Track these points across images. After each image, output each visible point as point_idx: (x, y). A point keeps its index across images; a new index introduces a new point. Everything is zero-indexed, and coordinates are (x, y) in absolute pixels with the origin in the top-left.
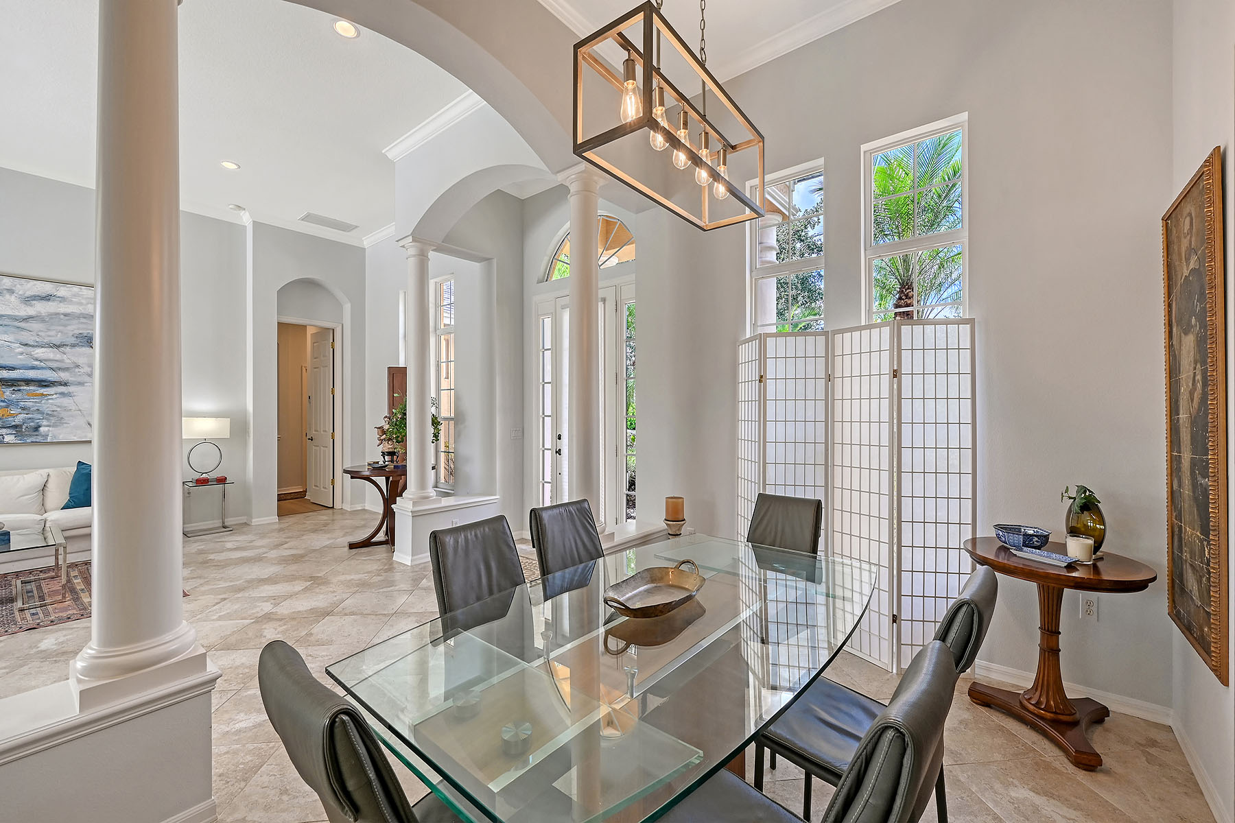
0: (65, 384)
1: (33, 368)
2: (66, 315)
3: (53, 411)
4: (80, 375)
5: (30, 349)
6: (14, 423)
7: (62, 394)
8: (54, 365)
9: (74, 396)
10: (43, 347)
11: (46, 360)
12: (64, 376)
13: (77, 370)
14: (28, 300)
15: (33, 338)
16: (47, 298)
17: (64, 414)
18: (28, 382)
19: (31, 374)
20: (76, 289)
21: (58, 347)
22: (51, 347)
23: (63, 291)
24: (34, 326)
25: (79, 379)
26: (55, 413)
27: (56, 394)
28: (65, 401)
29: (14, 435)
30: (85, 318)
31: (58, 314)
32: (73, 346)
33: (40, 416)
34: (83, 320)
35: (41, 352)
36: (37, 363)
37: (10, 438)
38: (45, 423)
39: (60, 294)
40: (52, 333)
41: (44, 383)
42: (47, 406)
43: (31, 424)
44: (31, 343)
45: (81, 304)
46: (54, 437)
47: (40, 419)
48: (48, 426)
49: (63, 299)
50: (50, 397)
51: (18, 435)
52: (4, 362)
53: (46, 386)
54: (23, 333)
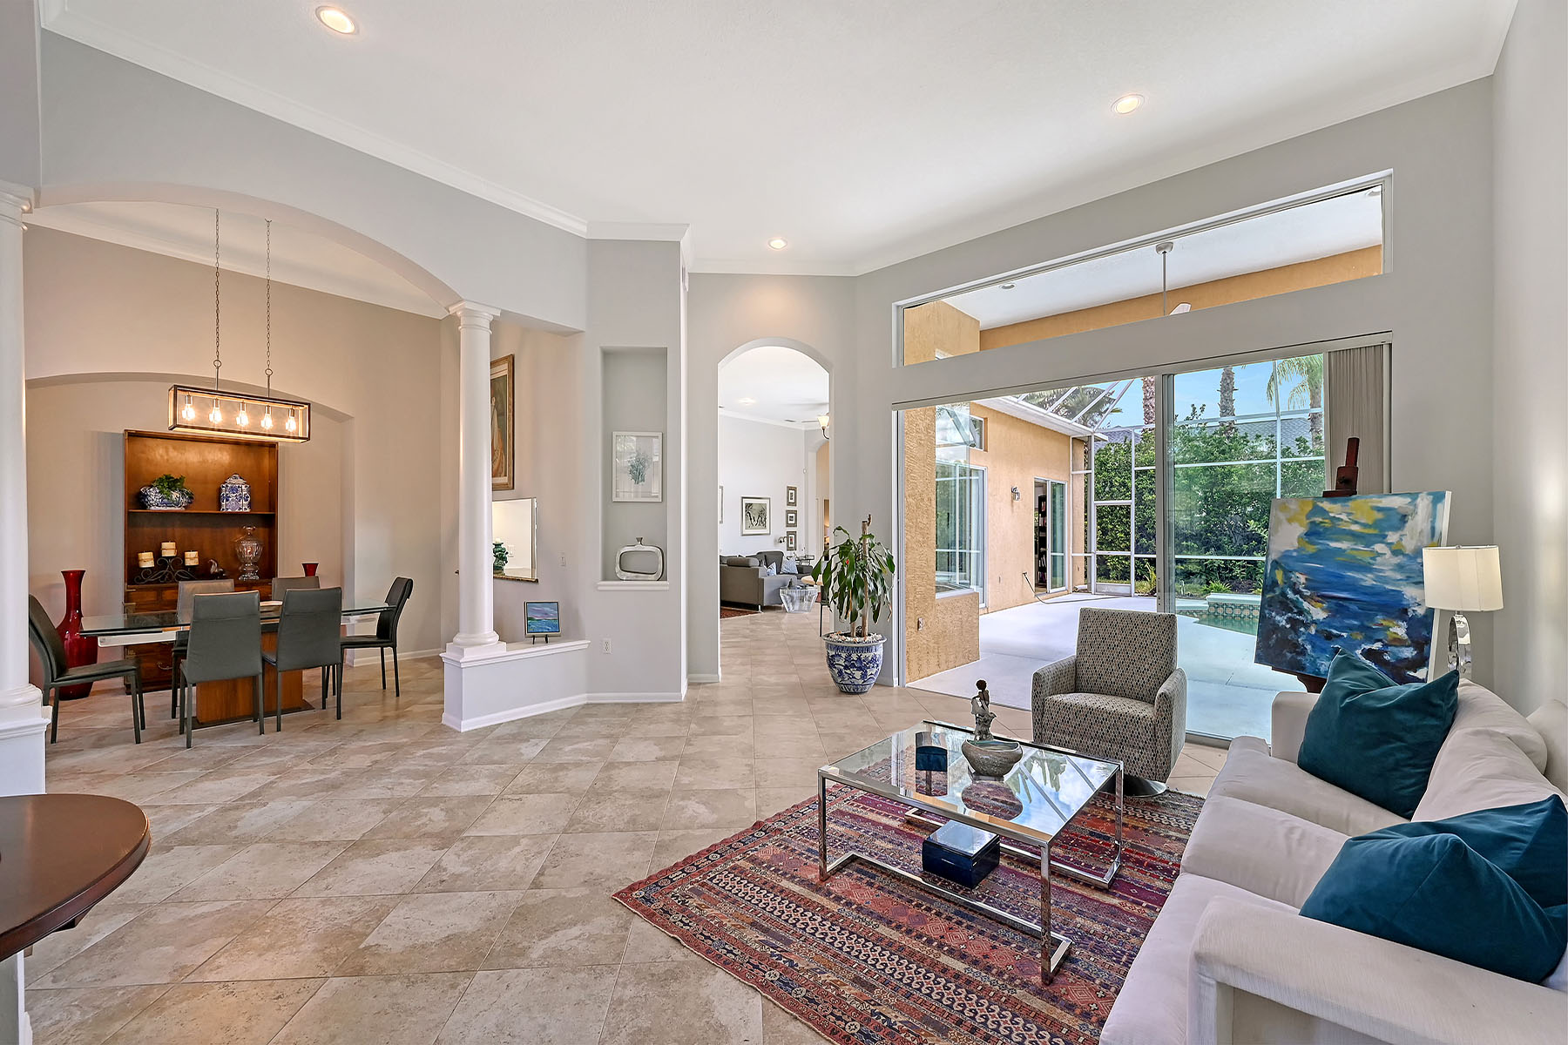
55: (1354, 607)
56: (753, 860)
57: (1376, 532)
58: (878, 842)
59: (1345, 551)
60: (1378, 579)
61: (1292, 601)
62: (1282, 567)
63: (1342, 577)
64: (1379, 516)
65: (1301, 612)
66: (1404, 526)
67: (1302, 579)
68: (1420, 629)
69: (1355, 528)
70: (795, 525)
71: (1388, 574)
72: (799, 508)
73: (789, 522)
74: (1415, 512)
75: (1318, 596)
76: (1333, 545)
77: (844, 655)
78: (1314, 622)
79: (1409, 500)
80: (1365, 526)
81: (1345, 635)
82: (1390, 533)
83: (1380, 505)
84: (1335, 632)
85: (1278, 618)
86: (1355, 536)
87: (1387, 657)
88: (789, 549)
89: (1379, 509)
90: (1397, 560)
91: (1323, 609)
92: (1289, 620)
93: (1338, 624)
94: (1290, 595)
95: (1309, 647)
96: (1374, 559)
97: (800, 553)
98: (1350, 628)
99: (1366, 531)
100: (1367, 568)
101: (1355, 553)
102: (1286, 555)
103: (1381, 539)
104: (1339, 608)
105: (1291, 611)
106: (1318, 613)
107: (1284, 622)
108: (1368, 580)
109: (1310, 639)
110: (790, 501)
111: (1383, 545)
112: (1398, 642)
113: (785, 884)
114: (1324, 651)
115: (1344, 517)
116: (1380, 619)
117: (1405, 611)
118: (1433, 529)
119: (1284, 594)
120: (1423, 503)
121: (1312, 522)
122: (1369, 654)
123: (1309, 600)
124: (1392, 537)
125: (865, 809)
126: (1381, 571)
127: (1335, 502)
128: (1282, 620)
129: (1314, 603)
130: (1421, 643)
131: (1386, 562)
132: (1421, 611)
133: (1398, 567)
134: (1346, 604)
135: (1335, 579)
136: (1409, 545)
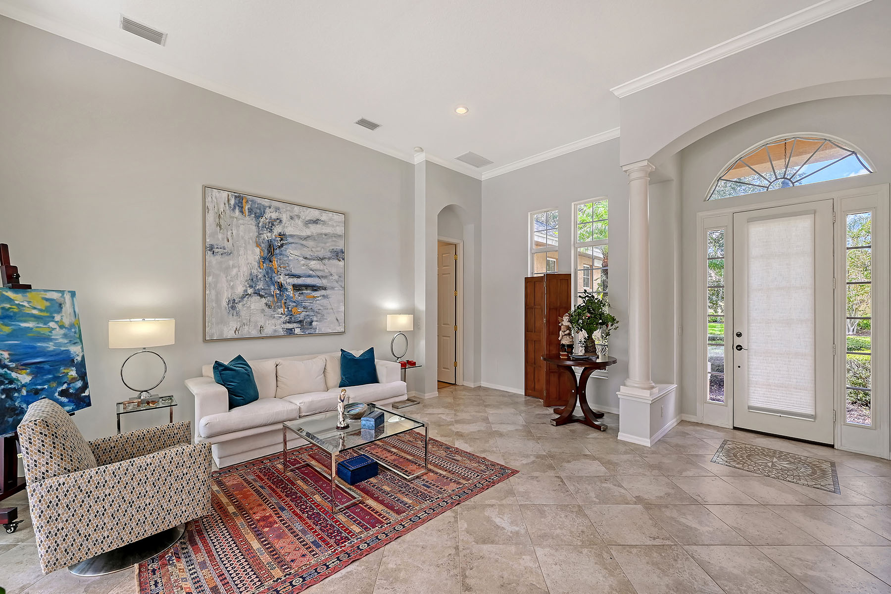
0: (325, 289)
1: (310, 276)
2: (326, 235)
3: (319, 309)
5: (308, 261)
6: (300, 319)
7: (323, 296)
8: (319, 274)
9: (330, 298)
10: (314, 260)
11: (316, 270)
12: (324, 282)
13: (331, 278)
14: (307, 223)
15: (309, 253)
16: (316, 222)
17: (325, 312)
18: (307, 287)
19: (309, 281)
20: (330, 214)
21: (321, 259)
22: (318, 260)
23: (324, 217)
24: (310, 243)
25: (332, 285)
26: (320, 311)
27: (320, 296)
28: (325, 302)
29: (299, 329)
30: (335, 237)
31: (321, 234)
32: (329, 259)
33: (312, 314)
34: (334, 239)
35: (313, 264)
36: (311, 272)
37: (297, 331)
38: (315, 319)
39: (323, 218)
40: (319, 249)
41: (314, 288)
42: (316, 305)
43: (308, 320)
44: (308, 257)
45: (333, 226)
46: (320, 329)
47: (312, 316)
48: (317, 321)
49: (324, 223)
50: (317, 299)
51: (302, 328)
52: (294, 272)
53: (316, 290)
54: (305, 249)
55: (47, 366)
56: (459, 483)
57: (48, 314)
58: (389, 489)
59: (32, 329)
60: (56, 344)
63: (34, 347)
64: (48, 304)
65: (11, 381)
66: (61, 310)
67: (6, 355)
68: (81, 368)
69: (35, 312)
71: (61, 340)
74: (65, 302)
75: (22, 365)
76: (24, 325)
78: (24, 386)
79: (61, 295)
80: (41, 310)
81: (46, 387)
82: (55, 315)
83: (47, 297)
84: (39, 387)
86: (37, 318)
87: (71, 391)
89: (47, 300)
90: (63, 331)
91: (28, 374)
92: (4, 391)
93: (39, 381)
95: (23, 406)
96: (51, 332)
98: (48, 381)
99: (42, 314)
100: (48, 339)
101: (38, 329)
103: (52, 319)
104: (38, 370)
106: (24, 378)
108: (51, 346)
109: (24, 399)
111: (53, 323)
112: (74, 380)
113: (444, 473)
115: (25, 304)
116: (62, 369)
117: (73, 361)
118: (75, 312)
120: (67, 297)
122: (62, 393)
123: (16, 370)
124: (57, 318)
126: (56, 339)
127: (17, 293)
129: (20, 372)
130: (83, 376)
131: (58, 333)
132: (79, 359)
133: (65, 336)
134: (42, 365)
135: (30, 350)
136: (67, 322)
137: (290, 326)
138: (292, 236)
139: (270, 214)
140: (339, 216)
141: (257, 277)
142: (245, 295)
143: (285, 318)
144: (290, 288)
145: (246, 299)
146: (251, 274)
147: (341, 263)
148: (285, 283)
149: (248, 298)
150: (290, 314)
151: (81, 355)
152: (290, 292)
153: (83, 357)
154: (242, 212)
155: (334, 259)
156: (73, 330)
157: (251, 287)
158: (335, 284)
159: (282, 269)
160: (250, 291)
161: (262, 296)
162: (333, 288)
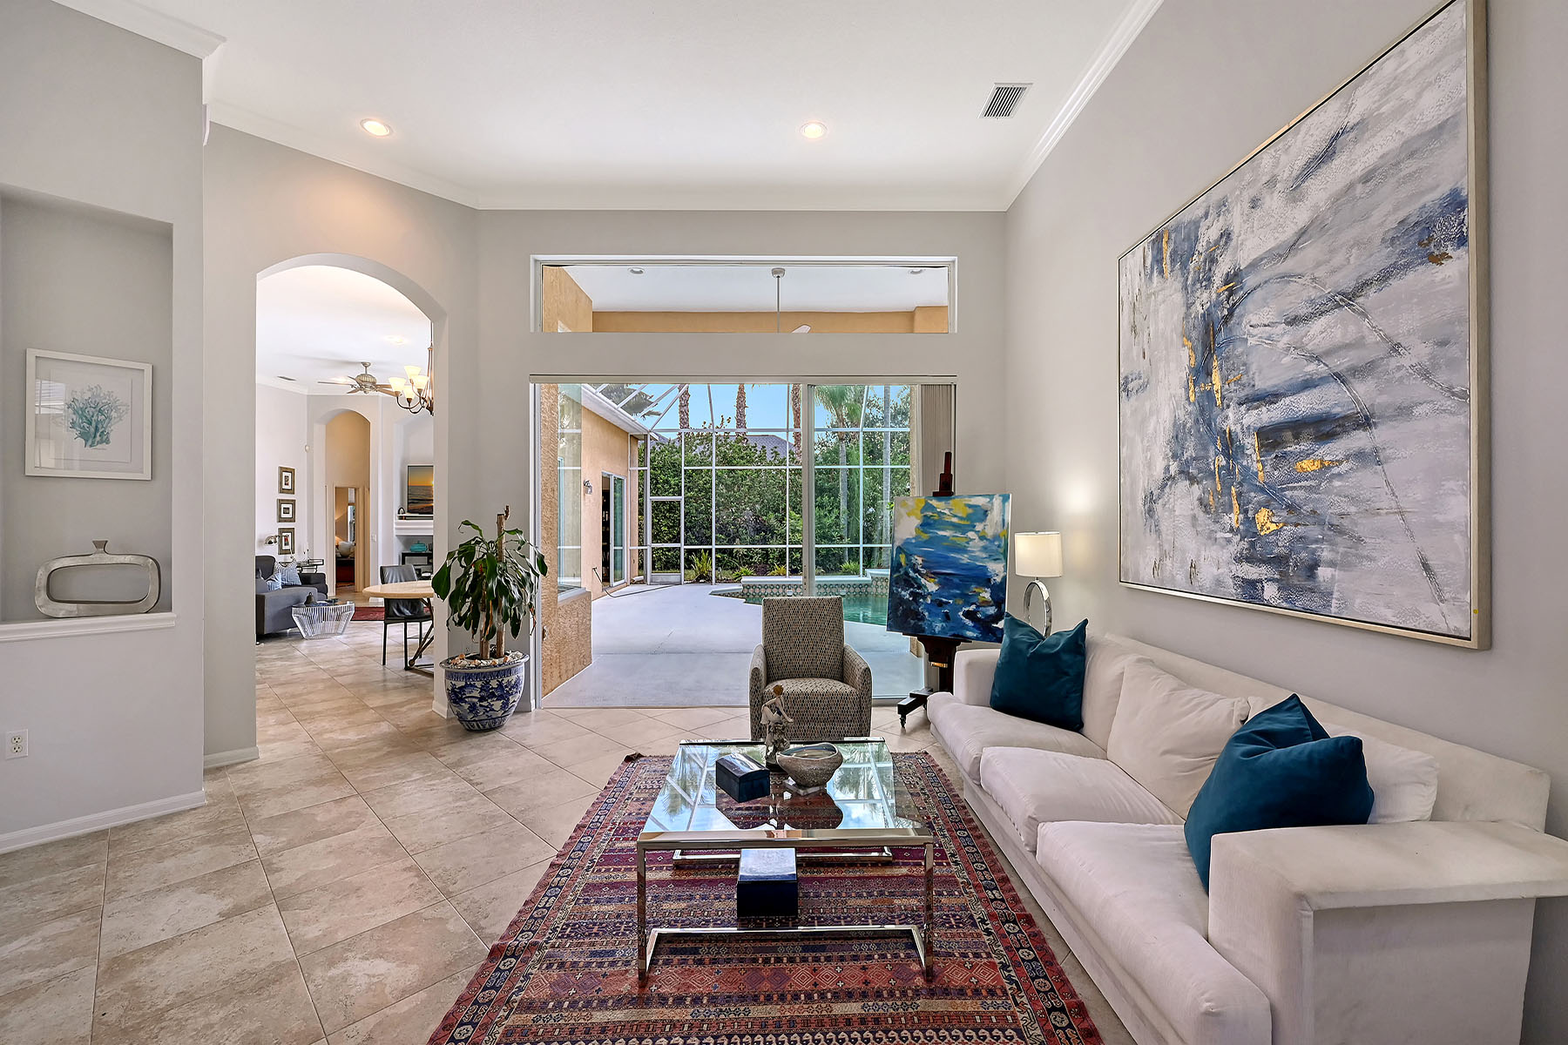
0: (1365, 422)
1: (1307, 385)
2: (1366, 178)
3: (1342, 515)
4: (1400, 380)
5: (1301, 329)
6: (1277, 551)
7: (1360, 456)
8: (1340, 363)
9: (1387, 459)
10: (1322, 313)
11: (1328, 353)
12: (1364, 392)
13: (1394, 362)
14: (1296, 190)
15: (1305, 295)
16: (1325, 156)
17: (1363, 527)
18: (1297, 427)
19: (1304, 404)
20: (1389, 65)
21: (1348, 298)
22: (1339, 306)
23: (1363, 100)
24: (1310, 252)
25: (1399, 396)
27: (1347, 458)
28: (1367, 480)
29: (1278, 585)
30: (1411, 155)
31: (1350, 187)
32: (1385, 276)
33: (1314, 532)
34: (1409, 167)
35: (1321, 332)
36: (1311, 367)
37: (1270, 591)
38: (1326, 554)
39: (1353, 118)
40: (1338, 259)
41: (1324, 428)
42: (1332, 501)
43: (1304, 555)
44: (1303, 311)
45: (1399, 112)
46: (1344, 602)
47: (1317, 541)
48: (1332, 564)
49: (1361, 125)
50: (1335, 470)
51: (1284, 586)
52: (1263, 383)
53: (1329, 437)
54: (1293, 287)
55: (956, 580)
56: (527, 1006)
57: (969, 523)
58: (666, 906)
59: (948, 537)
60: (971, 558)
61: (913, 578)
62: (905, 552)
63: (947, 557)
64: (970, 511)
65: (920, 587)
66: (986, 519)
67: (920, 560)
68: (999, 592)
69: (955, 520)
70: (292, 520)
71: (977, 554)
72: (300, 496)
73: (283, 516)
74: (992, 509)
75: (932, 573)
76: (941, 533)
77: (478, 684)
78: (929, 594)
79: (988, 500)
80: (961, 518)
81: (951, 601)
82: (977, 524)
83: (971, 503)
84: (944, 600)
85: (903, 593)
86: (955, 526)
87: (979, 616)
88: (282, 552)
89: (970, 506)
90: (982, 543)
91: (935, 583)
92: (912, 594)
93: (946, 594)
94: (912, 574)
95: (926, 614)
96: (968, 543)
97: (300, 557)
98: (954, 596)
99: (962, 522)
100: (963, 550)
101: (954, 539)
102: (907, 542)
103: (971, 528)
104: (945, 581)
105: (912, 586)
106: (932, 587)
107: (908, 596)
108: (965, 559)
109: (928, 608)
110: (284, 487)
111: (973, 533)
112: (986, 604)
113: (599, 1017)
114: (937, 615)
115: (947, 512)
116: (973, 587)
117: (989, 580)
118: (1004, 520)
119: (907, 573)
120: (997, 501)
121: (925, 516)
122: (968, 614)
123: (925, 577)
124: (979, 527)
125: (619, 870)
126: (973, 552)
127: (940, 501)
128: (906, 594)
129: (928, 579)
130: (999, 601)
131: (976, 546)
132: (998, 580)
133: (985, 549)
134: (951, 578)
135: (942, 560)
136: (990, 532)
137: (1252, 572)
138: (1254, 265)
139: (1209, 234)
140: (1437, 26)
141: (1184, 426)
142: (1169, 479)
143: (1238, 545)
144: (1251, 443)
145: (1167, 490)
146: (1175, 424)
147: (1458, 266)
148: (1239, 430)
149: (1171, 486)
150: (1249, 529)
151: (1002, 575)
152: (1253, 458)
153: (1005, 578)
154: (1161, 272)
155: (1407, 266)
156: (996, 543)
157: (1175, 457)
158: (1420, 389)
159: (1233, 387)
160: (1174, 468)
161: (1193, 480)
162: (1404, 412)
